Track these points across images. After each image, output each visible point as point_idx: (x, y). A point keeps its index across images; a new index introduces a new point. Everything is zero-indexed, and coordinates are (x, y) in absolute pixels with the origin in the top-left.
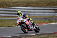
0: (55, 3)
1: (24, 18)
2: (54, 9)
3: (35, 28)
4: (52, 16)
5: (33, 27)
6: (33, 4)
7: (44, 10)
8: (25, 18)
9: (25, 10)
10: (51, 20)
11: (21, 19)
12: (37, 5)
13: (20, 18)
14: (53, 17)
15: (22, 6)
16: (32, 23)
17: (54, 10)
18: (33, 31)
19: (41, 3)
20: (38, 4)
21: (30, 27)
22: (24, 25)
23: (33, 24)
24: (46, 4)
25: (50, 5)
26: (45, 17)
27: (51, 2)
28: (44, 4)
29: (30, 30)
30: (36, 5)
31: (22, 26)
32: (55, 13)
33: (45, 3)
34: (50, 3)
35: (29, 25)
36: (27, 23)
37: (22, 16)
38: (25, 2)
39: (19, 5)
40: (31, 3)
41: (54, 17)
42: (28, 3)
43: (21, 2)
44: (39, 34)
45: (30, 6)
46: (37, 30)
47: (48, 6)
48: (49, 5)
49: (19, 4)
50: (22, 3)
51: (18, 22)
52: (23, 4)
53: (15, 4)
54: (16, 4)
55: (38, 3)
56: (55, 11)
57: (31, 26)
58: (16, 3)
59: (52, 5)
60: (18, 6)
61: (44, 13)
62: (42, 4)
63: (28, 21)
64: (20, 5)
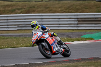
0: (78, 7)
1: (43, 33)
2: (77, 18)
3: (62, 49)
4: (73, 30)
5: (59, 48)
6: (39, 9)
7: (59, 19)
8: (46, 32)
9: (25, 19)
10: (70, 37)
11: (40, 34)
12: (47, 10)
13: (38, 32)
14: (74, 32)
15: (19, 12)
16: (57, 42)
17: (76, 20)
18: (59, 55)
19: (54, 8)
20: (48, 8)
21: (54, 48)
22: (44, 44)
23: (60, 43)
24: (63, 9)
25: (70, 11)
26: (60, 31)
27: (71, 6)
28: (60, 9)
29: (54, 54)
30: (44, 11)
31: (41, 46)
32: (77, 24)
33: (60, 7)
34: (69, 7)
35: (52, 44)
36: (50, 40)
37: (40, 29)
38: (26, 6)
39: (14, 10)
40: (36, 7)
41: (77, 32)
42: (31, 8)
43: (18, 6)
44: (50, 62)
45: (34, 12)
46: (66, 54)
47: (66, 13)
48: (67, 10)
49: (14, 8)
50: (20, 7)
51: (34, 38)
52: (22, 9)
53: (7, 9)
54: (10, 9)
55: (47, 6)
56: (79, 21)
57: (57, 47)
58: (9, 7)
59: (73, 11)
60: (12, 12)
61: (60, 24)
62: (56, 8)
63: (50, 38)
64: (17, 11)
